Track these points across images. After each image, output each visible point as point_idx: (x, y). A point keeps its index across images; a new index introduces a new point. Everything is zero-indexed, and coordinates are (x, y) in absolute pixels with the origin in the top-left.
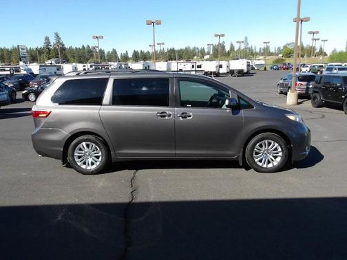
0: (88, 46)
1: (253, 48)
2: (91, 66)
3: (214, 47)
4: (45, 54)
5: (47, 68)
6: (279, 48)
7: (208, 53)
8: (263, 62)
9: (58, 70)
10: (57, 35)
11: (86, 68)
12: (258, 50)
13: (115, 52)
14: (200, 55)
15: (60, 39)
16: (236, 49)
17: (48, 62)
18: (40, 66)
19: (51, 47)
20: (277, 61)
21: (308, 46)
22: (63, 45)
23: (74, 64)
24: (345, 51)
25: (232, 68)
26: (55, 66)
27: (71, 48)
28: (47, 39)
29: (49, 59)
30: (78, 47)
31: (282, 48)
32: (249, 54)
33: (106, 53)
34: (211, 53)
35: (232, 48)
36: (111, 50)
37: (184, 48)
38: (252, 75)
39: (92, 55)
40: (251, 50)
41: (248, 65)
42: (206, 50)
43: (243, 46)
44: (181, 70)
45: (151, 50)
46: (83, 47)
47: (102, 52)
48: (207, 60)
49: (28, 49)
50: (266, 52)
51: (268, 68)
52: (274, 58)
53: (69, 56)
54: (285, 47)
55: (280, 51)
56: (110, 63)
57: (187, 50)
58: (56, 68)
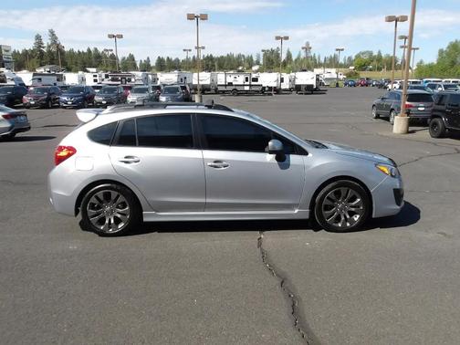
0: (96, 49)
1: (317, 58)
2: (107, 76)
3: (264, 55)
4: (35, 60)
5: (43, 78)
6: (349, 58)
7: (258, 63)
8: (334, 76)
9: (58, 80)
10: (52, 33)
11: (97, 78)
12: (322, 60)
13: (132, 57)
14: (247, 65)
15: (56, 38)
16: (294, 58)
18: (34, 75)
19: (45, 50)
21: (388, 55)
23: (80, 73)
24: (435, 63)
26: (54, 74)
27: (71, 52)
28: (38, 38)
29: (41, 65)
30: (81, 51)
31: (353, 58)
32: (308, 64)
33: (120, 58)
34: (261, 62)
35: (289, 56)
36: (127, 56)
37: (225, 55)
38: (323, 92)
39: (100, 62)
40: (313, 58)
41: (317, 79)
42: (255, 59)
43: (303, 54)
44: (230, 84)
46: (89, 50)
47: (113, 57)
49: (12, 50)
50: (332, 63)
51: (341, 84)
52: (345, 70)
53: (69, 62)
54: (358, 56)
55: (350, 62)
56: (133, 72)
57: (229, 58)
58: (55, 78)
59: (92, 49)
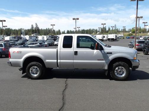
0: (49, 28)
1: (119, 29)
2: (50, 37)
3: (101, 29)
4: (31, 32)
5: (32, 37)
6: (130, 29)
8: (123, 35)
9: (36, 38)
10: (36, 24)
11: (48, 37)
12: (121, 30)
13: (59, 31)
14: (95, 32)
15: (37, 25)
16: (111, 30)
17: (32, 35)
18: (29, 37)
19: (34, 29)
20: (129, 35)
21: (143, 28)
22: (39, 28)
23: (43, 36)
25: (109, 37)
26: (35, 36)
27: (42, 29)
28: (32, 25)
29: (33, 33)
30: (44, 29)
31: (131, 29)
32: (117, 31)
33: (56, 31)
34: (100, 31)
35: (109, 29)
36: (58, 30)
37: (88, 29)
38: (118, 41)
39: (50, 32)
40: (117, 30)
41: (116, 36)
42: (98, 30)
43: (114, 28)
45: (74, 30)
46: (47, 29)
47: (54, 31)
48: (98, 34)
49: (25, 29)
50: (124, 31)
51: (125, 37)
52: (128, 33)
53: (41, 32)
54: (133, 29)
55: (130, 30)
56: (57, 35)
57: (90, 30)
58: (35, 37)
59: (48, 29)
